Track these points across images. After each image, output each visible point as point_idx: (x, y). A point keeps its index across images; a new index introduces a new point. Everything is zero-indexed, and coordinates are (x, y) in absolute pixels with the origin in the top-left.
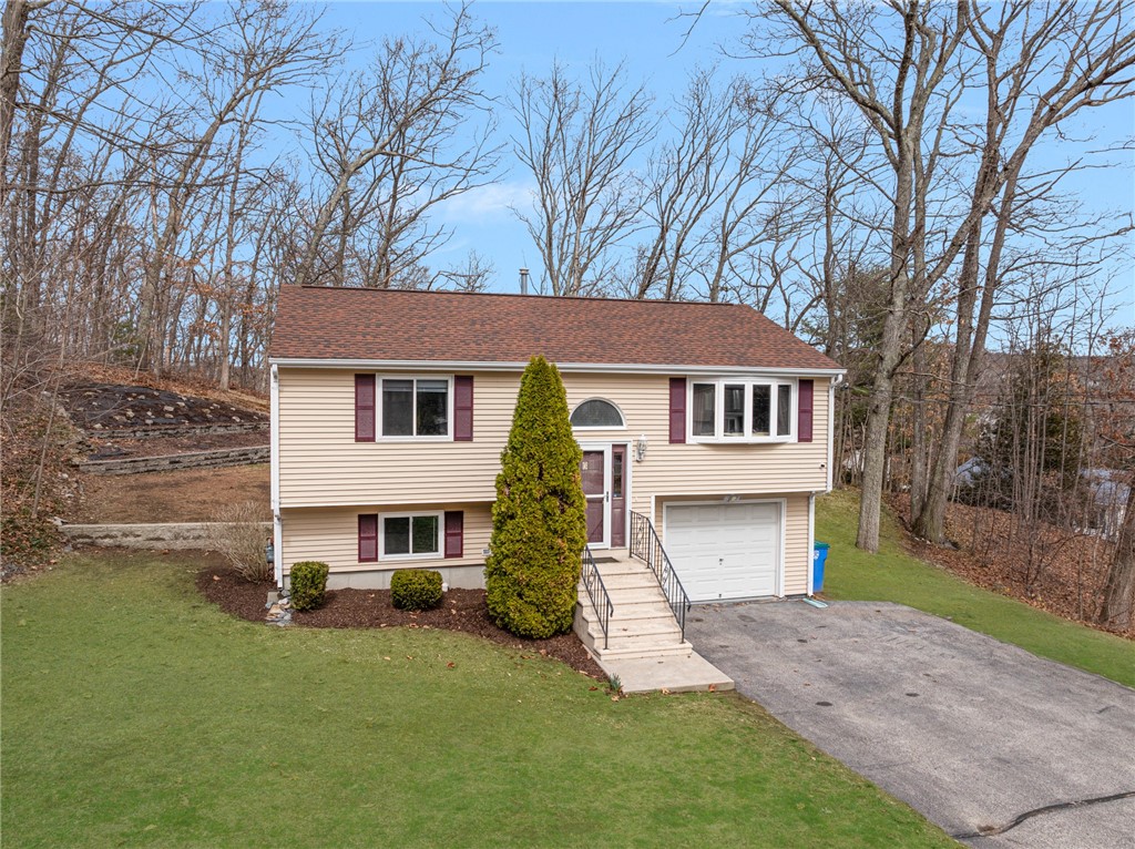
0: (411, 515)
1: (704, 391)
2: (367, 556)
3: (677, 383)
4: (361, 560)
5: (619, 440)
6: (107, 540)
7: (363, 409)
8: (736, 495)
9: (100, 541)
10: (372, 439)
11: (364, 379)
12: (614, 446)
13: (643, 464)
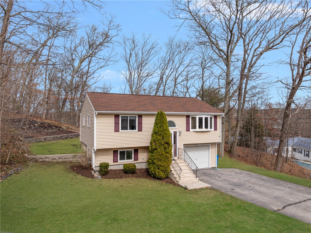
0: (126, 150)
1: (194, 119)
2: (115, 161)
3: (188, 117)
4: (114, 162)
5: (175, 131)
6: (40, 160)
7: (116, 124)
8: (200, 143)
9: (39, 160)
10: (119, 131)
11: (117, 116)
12: (174, 132)
13: (181, 136)
